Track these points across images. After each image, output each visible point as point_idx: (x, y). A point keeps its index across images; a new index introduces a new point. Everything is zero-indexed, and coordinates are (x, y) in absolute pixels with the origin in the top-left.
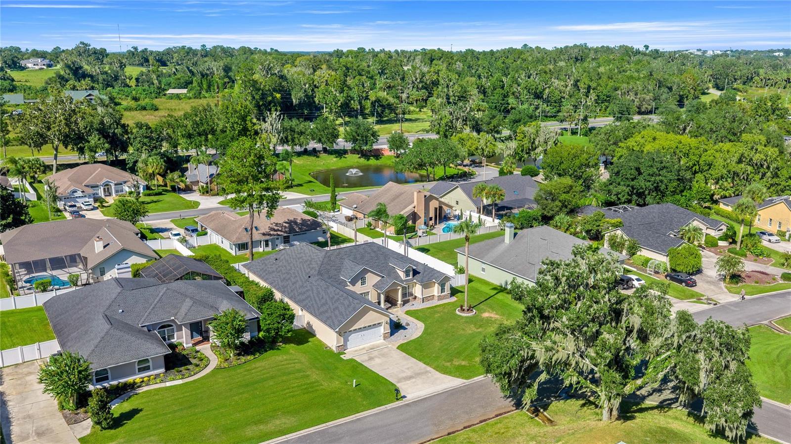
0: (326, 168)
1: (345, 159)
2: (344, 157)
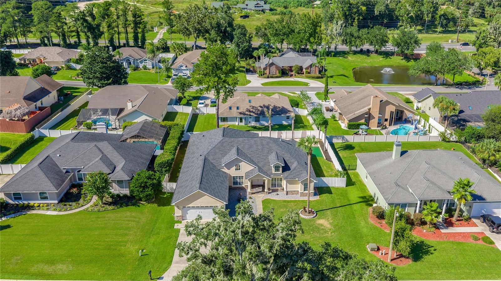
0: (370, 65)
2: (390, 58)
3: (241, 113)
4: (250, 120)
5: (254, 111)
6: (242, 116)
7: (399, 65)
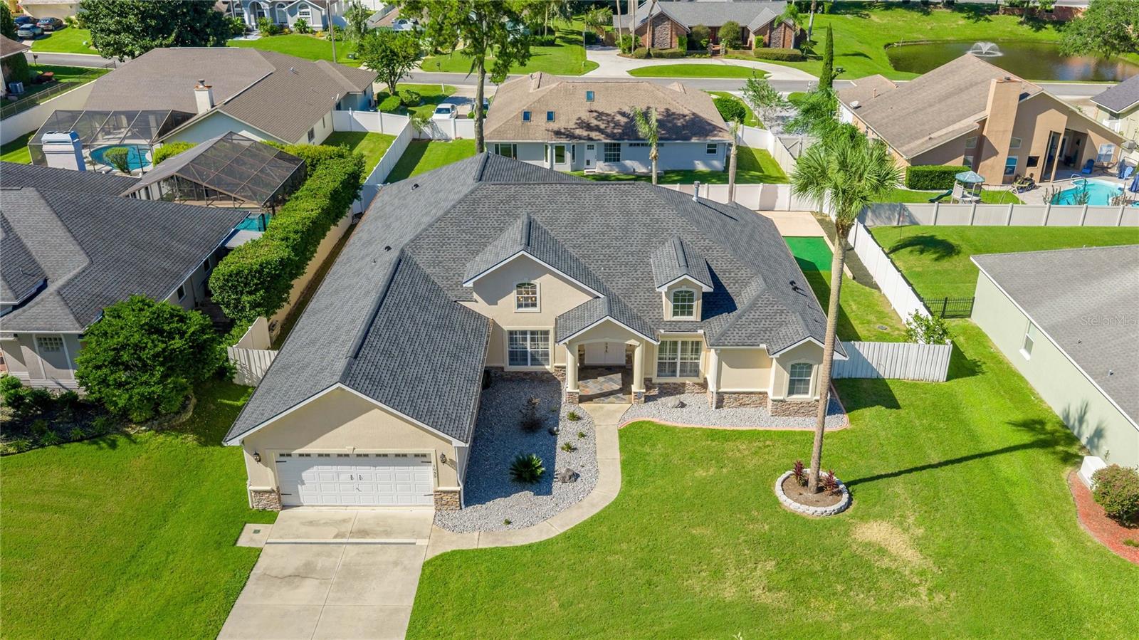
0: (932, 36)
1: (986, 23)
2: (987, 19)
3: (558, 133)
4: (589, 155)
5: (602, 126)
6: (564, 141)
7: (1013, 37)
